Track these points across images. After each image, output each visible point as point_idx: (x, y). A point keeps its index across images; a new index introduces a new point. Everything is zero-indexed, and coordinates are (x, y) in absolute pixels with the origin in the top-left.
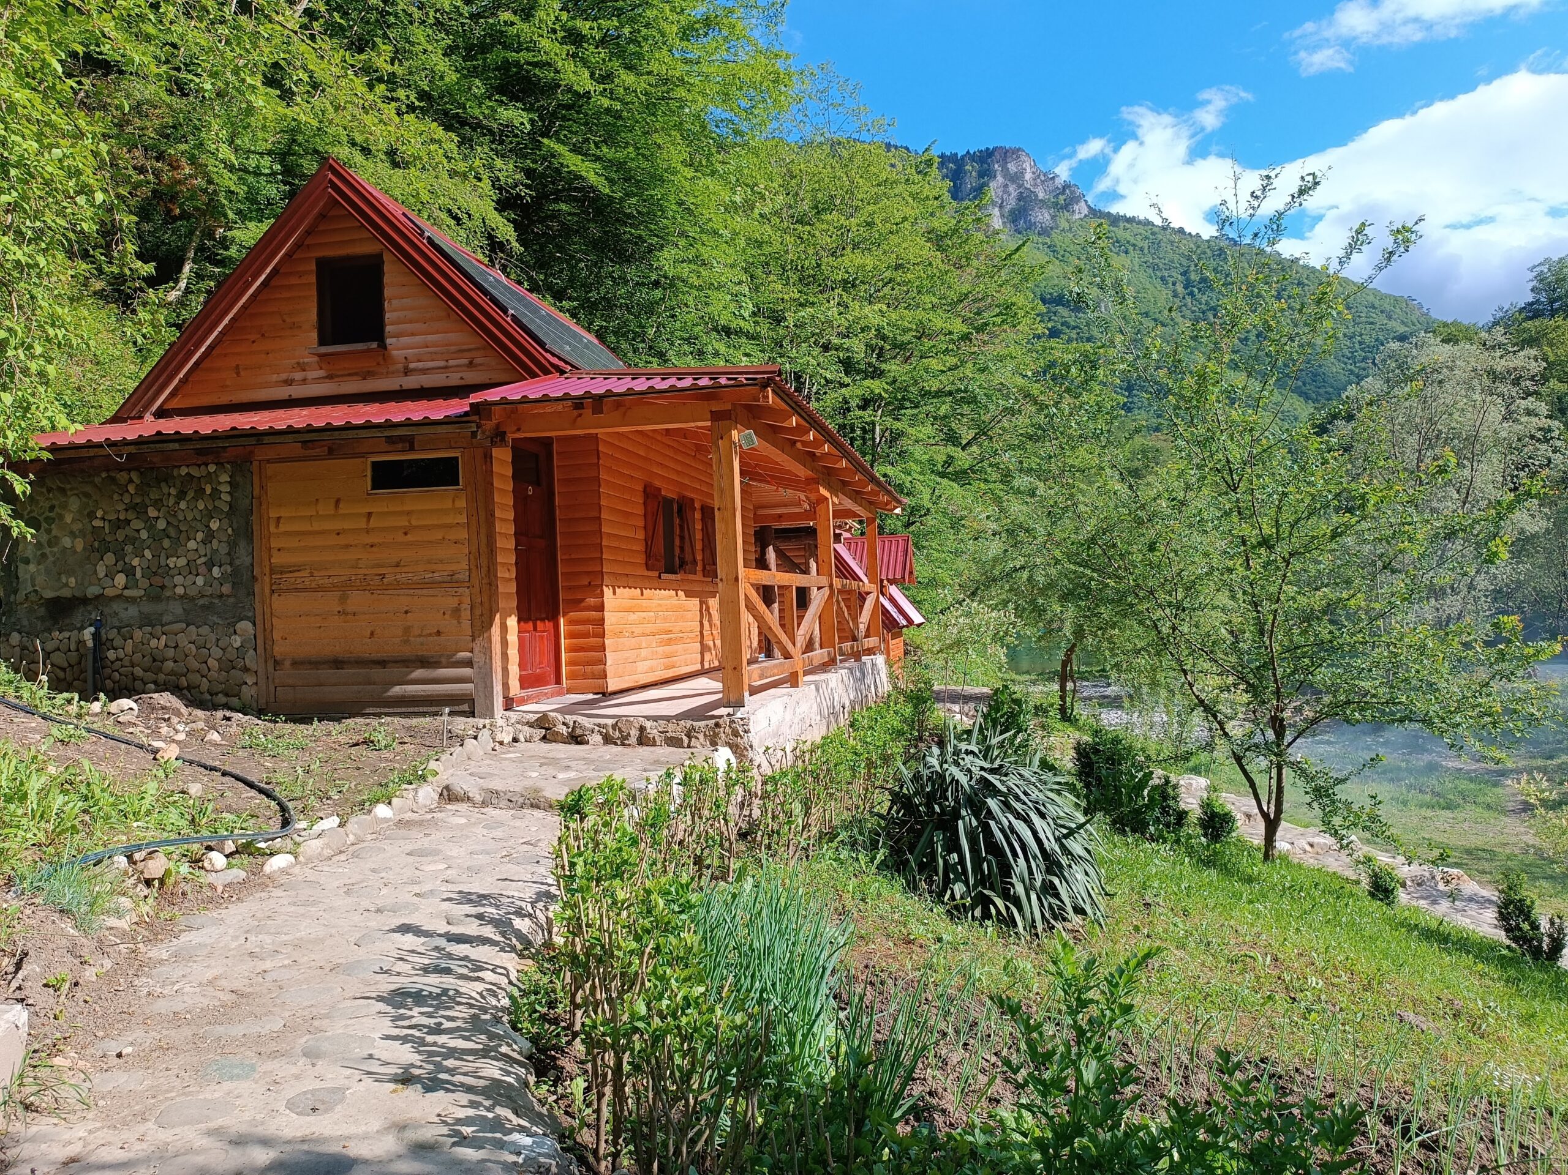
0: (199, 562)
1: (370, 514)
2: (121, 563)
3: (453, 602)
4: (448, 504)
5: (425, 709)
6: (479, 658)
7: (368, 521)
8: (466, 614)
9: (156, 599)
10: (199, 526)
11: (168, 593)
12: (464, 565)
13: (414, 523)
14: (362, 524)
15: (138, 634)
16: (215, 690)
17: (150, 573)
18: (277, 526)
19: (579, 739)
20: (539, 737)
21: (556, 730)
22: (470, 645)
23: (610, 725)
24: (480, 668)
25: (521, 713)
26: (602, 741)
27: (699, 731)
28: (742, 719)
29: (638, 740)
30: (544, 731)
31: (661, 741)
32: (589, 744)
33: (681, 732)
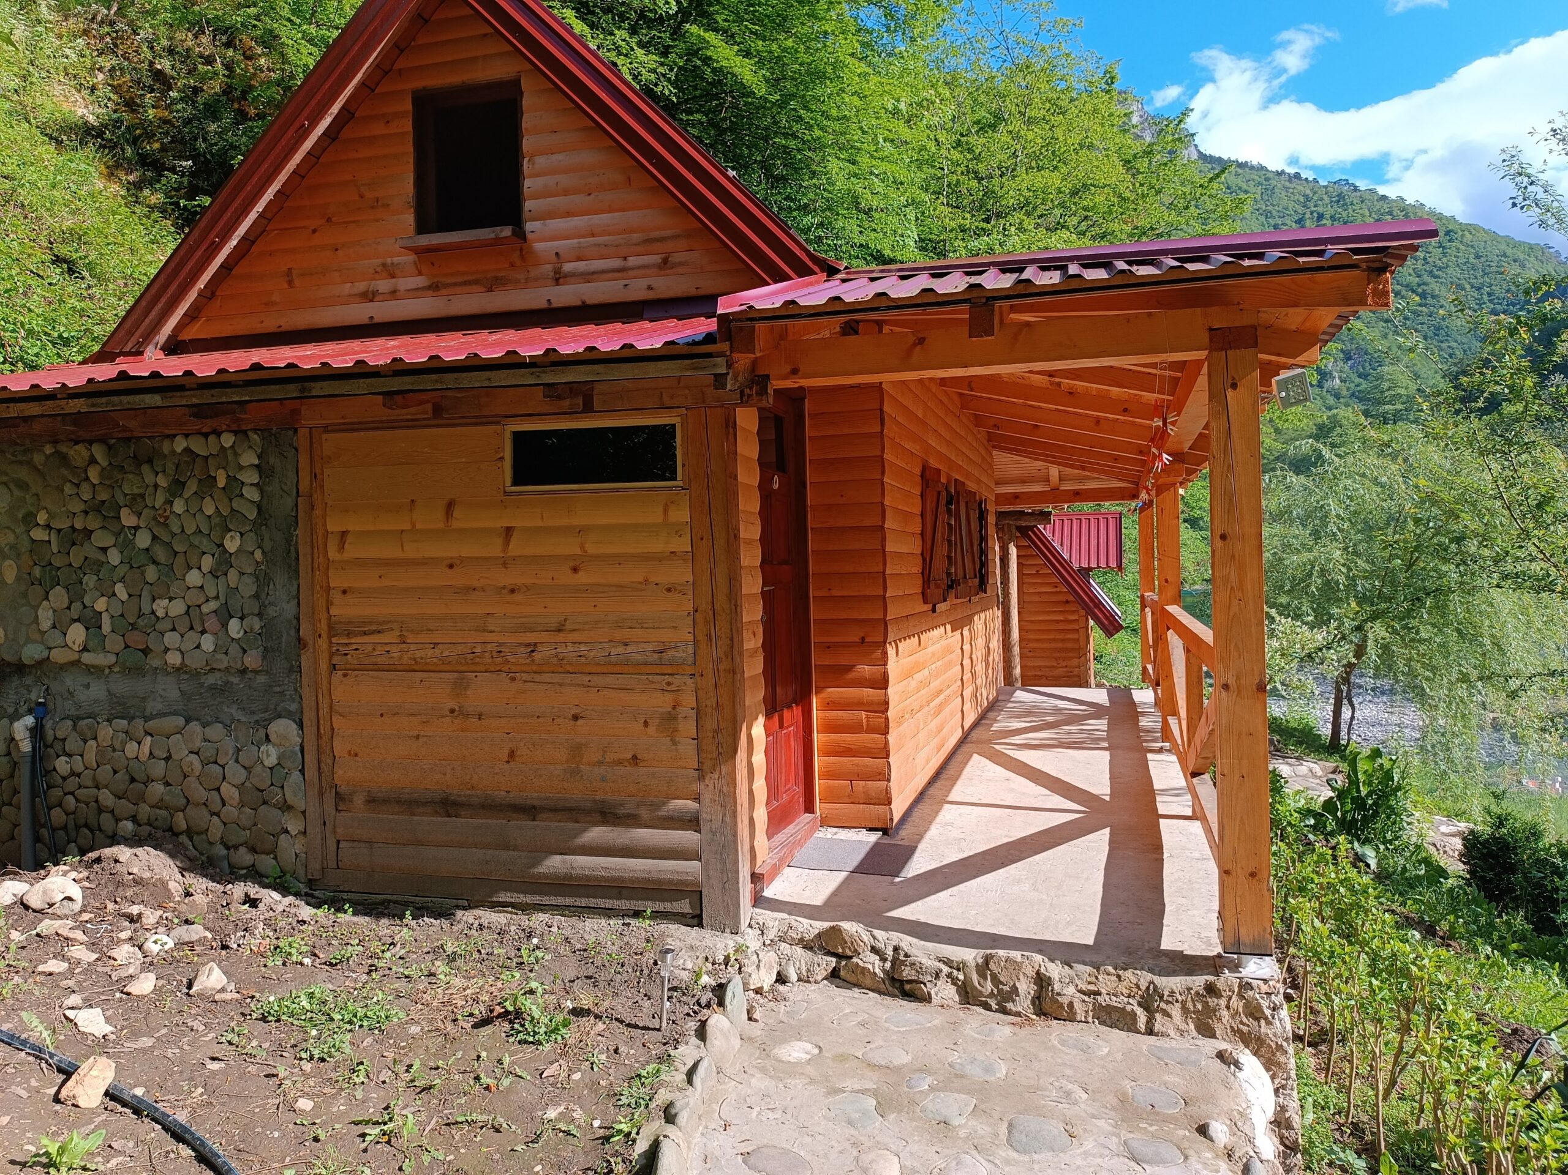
0: (205, 609)
1: (509, 531)
2: (77, 605)
3: (662, 702)
4: (655, 516)
5: (608, 903)
6: (710, 814)
7: (507, 543)
8: (687, 728)
9: (135, 671)
10: (205, 545)
11: (155, 662)
12: (683, 634)
13: (591, 549)
14: (494, 549)
15: (106, 732)
16: (233, 840)
17: (127, 624)
18: (341, 547)
19: (907, 987)
20: (825, 973)
21: (861, 963)
22: (695, 787)
23: (972, 964)
24: (714, 833)
25: (785, 916)
26: (957, 998)
27: (1170, 999)
28: (1265, 981)
29: (1033, 1003)
30: (834, 960)
31: (1087, 1012)
32: (930, 1002)
33: (1129, 996)
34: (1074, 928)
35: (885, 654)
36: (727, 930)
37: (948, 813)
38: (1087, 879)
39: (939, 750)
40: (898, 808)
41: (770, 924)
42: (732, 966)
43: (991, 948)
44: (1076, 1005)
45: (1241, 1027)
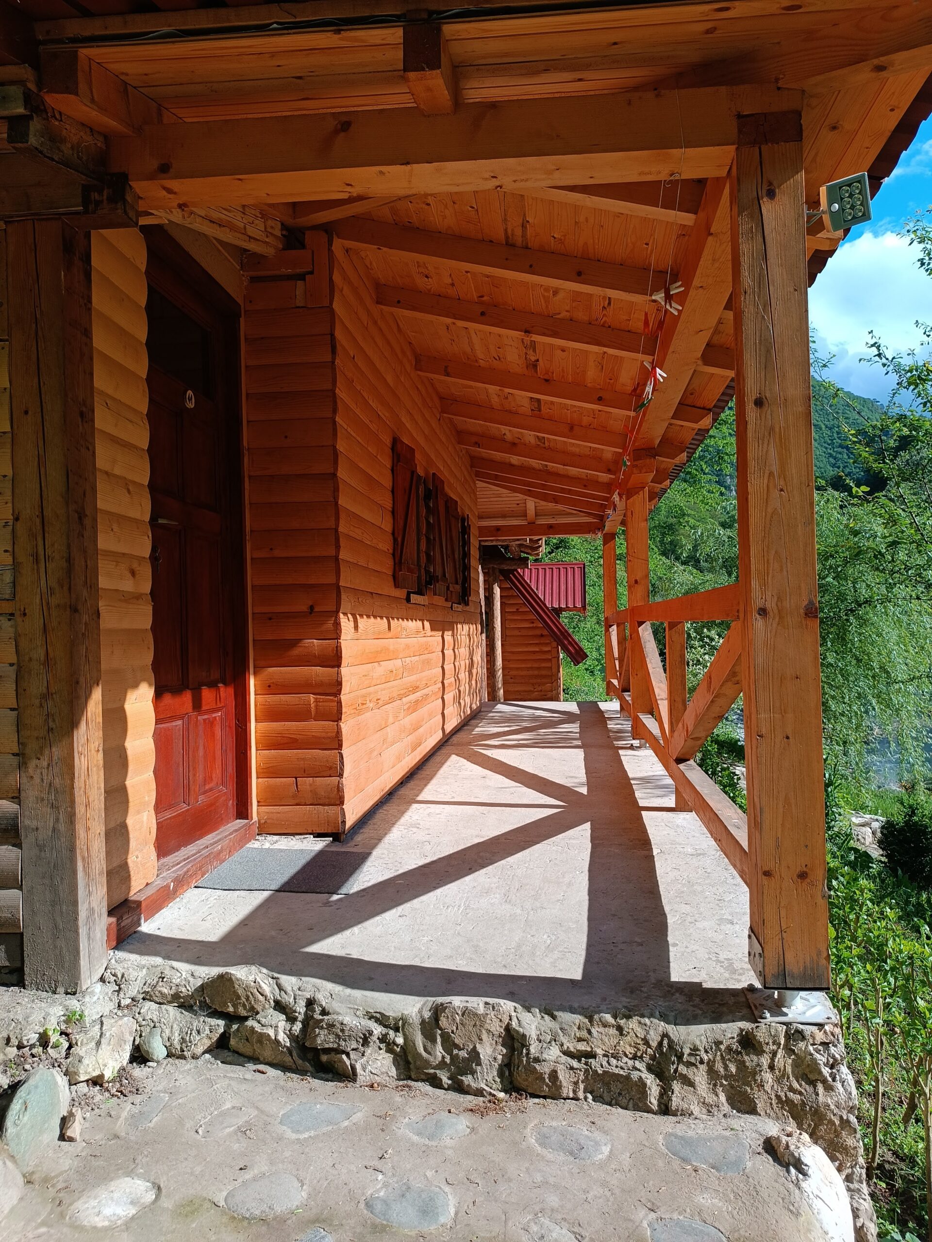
6: (36, 819)
19: (324, 1058)
20: (207, 1043)
21: (258, 1028)
22: (14, 779)
23: (415, 1020)
24: (41, 848)
25: (158, 960)
26: (393, 1072)
27: (693, 1060)
28: (820, 1026)
29: (501, 1074)
30: (222, 1023)
31: (576, 1083)
32: (354, 1080)
33: (635, 1057)
34: (556, 954)
35: (337, 625)
36: (61, 990)
37: (415, 813)
38: (570, 884)
39: (414, 749)
40: (353, 811)
41: (132, 974)
42: (56, 1046)
43: (444, 995)
44: (561, 1076)
45: (791, 1095)
